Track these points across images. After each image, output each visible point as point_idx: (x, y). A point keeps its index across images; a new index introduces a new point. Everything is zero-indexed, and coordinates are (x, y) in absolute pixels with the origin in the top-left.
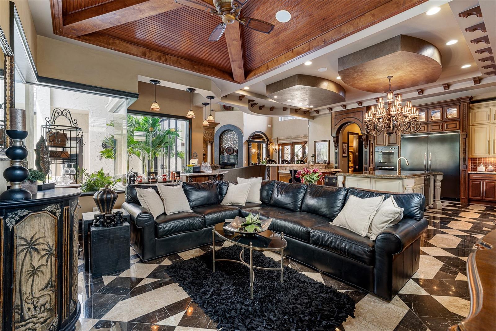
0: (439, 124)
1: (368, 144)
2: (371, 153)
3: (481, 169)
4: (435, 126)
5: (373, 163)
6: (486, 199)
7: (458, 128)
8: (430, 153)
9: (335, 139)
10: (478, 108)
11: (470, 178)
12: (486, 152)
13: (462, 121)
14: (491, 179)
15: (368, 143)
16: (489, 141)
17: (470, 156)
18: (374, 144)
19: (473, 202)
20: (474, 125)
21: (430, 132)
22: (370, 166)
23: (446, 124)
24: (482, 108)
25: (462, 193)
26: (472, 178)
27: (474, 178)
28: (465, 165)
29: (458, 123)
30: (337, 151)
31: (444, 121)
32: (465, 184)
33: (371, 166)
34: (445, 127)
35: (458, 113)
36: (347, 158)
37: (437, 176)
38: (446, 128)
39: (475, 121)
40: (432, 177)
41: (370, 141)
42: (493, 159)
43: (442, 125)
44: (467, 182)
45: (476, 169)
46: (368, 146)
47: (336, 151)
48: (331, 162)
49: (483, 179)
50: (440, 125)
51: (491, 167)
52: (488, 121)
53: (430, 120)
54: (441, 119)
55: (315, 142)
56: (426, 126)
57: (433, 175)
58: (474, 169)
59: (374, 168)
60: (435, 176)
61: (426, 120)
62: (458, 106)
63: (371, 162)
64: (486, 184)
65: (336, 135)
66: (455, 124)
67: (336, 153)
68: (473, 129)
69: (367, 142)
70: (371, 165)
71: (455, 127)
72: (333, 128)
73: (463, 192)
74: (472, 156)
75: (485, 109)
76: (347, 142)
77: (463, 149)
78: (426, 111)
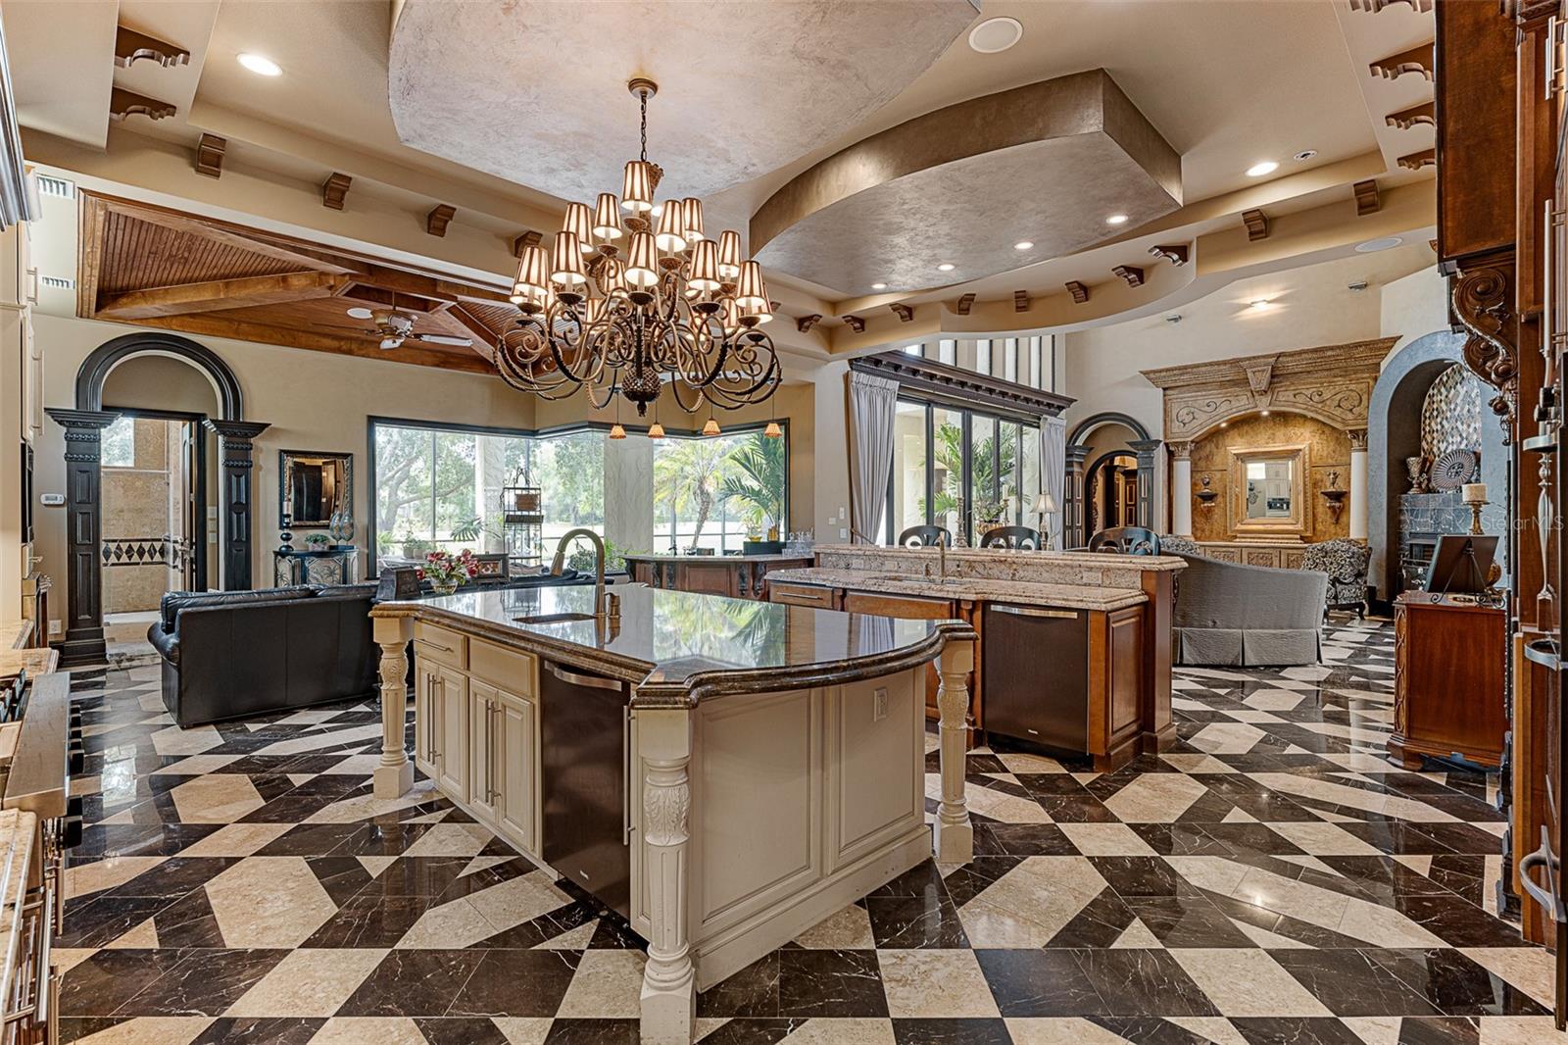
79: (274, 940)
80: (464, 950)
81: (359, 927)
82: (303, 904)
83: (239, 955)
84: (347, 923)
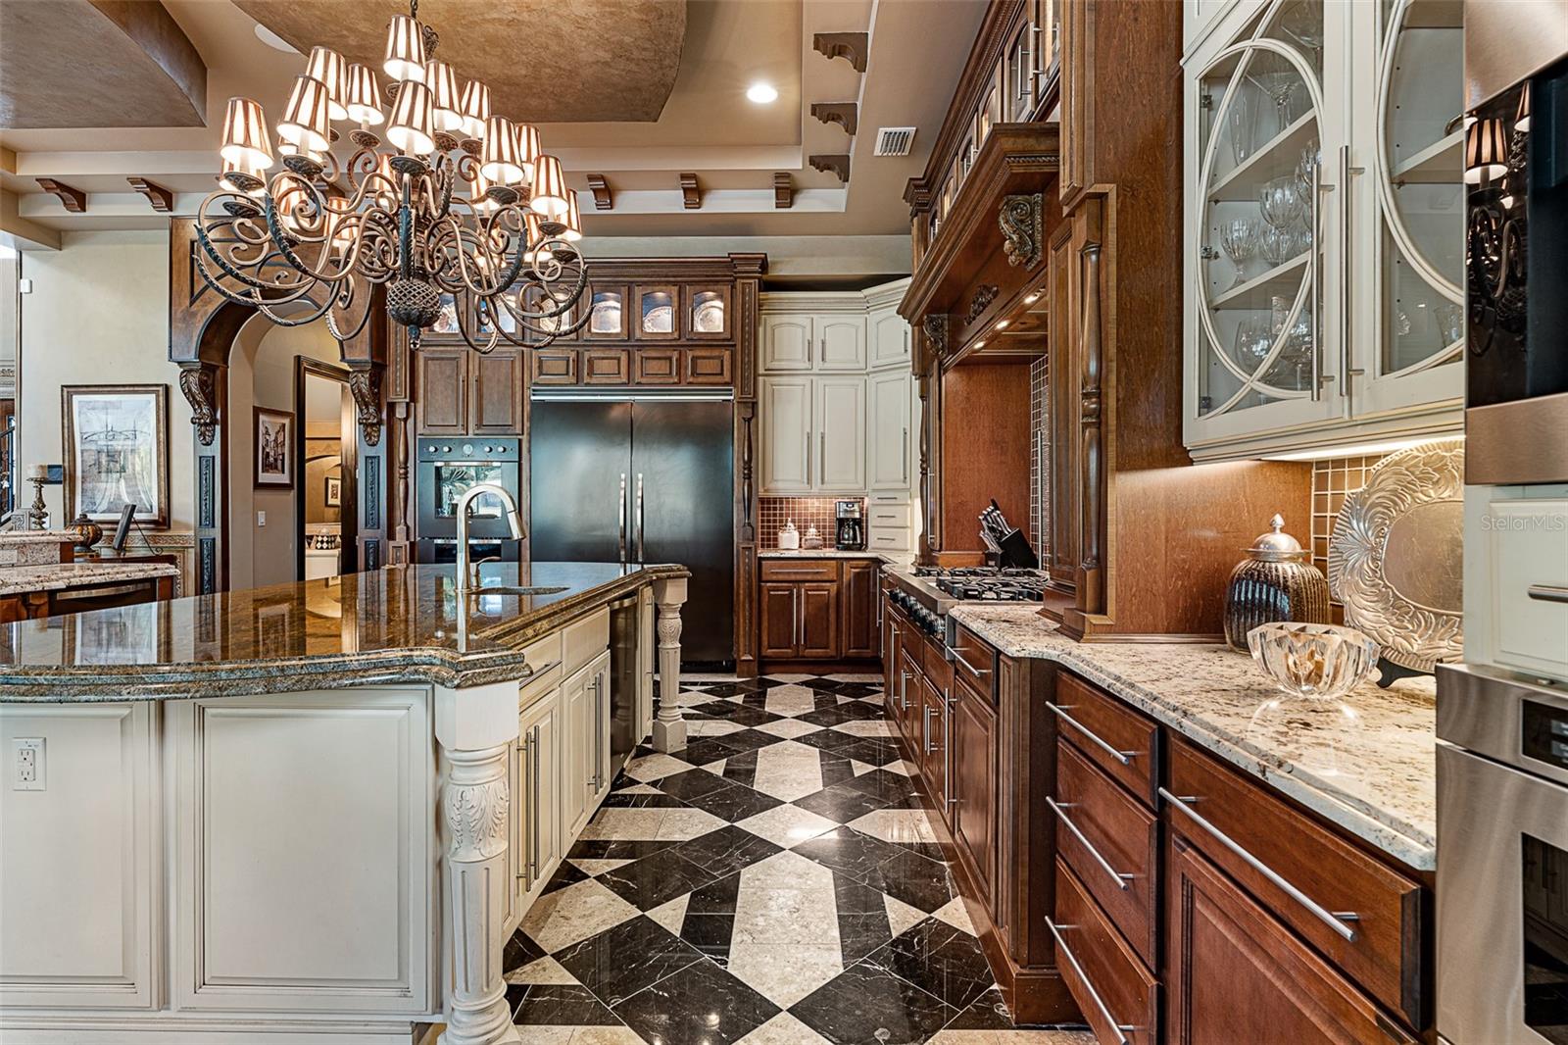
0: (668, 354)
1: (380, 423)
2: (399, 471)
3: (789, 541)
4: (655, 362)
5: (410, 523)
6: (808, 651)
7: (727, 377)
8: (640, 476)
9: (194, 379)
10: (781, 312)
11: (764, 578)
12: (802, 476)
13: (739, 347)
14: (819, 577)
15: (384, 416)
16: (809, 437)
17: (761, 493)
18: (411, 421)
19: (772, 669)
20: (771, 372)
21: (638, 383)
22: (391, 536)
23: (690, 354)
24: (790, 311)
25: (741, 640)
26: (769, 578)
27: (774, 578)
28: (749, 524)
29: (727, 354)
30: (215, 449)
31: (683, 341)
32: (751, 603)
33: (401, 539)
34: (686, 368)
35: (728, 317)
36: (293, 495)
37: (664, 589)
38: (692, 374)
39: (773, 360)
40: (648, 593)
41: (392, 407)
42: (816, 503)
43: (679, 360)
44: (755, 595)
45: (776, 539)
46: (384, 428)
47: (208, 451)
48: (175, 516)
49: (799, 577)
50: (670, 359)
51: (812, 531)
52: (807, 365)
53: (638, 334)
54: (676, 336)
55: (70, 391)
56: (624, 357)
57: (651, 583)
58: (772, 541)
59: (412, 545)
60: (657, 586)
61: (626, 332)
62: (726, 289)
63: (399, 513)
64: (807, 596)
65: (200, 354)
66: (718, 362)
67: (204, 464)
68: (769, 389)
69: (379, 410)
70: (400, 529)
71: (719, 371)
72: (178, 315)
73: (744, 636)
74: (766, 491)
75: (801, 319)
76: (291, 408)
77: (741, 462)
78: (624, 290)
79: (799, 863)
80: (695, 805)
81: (738, 848)
82: (763, 889)
83: (824, 862)
84: (743, 854)
